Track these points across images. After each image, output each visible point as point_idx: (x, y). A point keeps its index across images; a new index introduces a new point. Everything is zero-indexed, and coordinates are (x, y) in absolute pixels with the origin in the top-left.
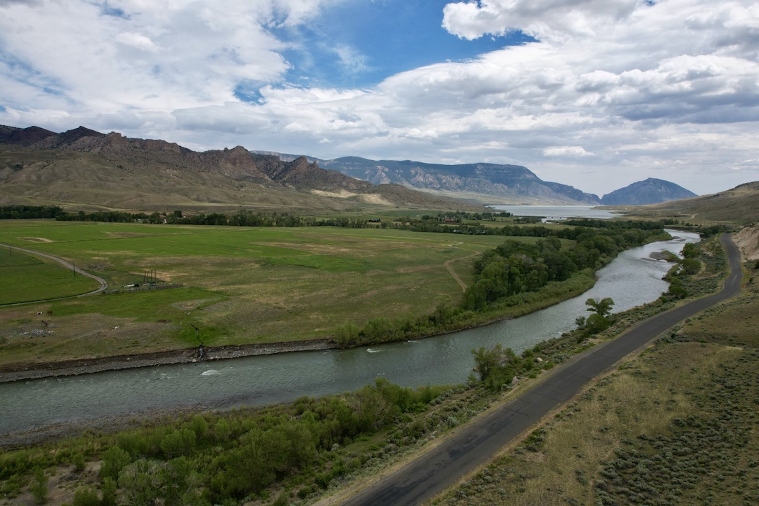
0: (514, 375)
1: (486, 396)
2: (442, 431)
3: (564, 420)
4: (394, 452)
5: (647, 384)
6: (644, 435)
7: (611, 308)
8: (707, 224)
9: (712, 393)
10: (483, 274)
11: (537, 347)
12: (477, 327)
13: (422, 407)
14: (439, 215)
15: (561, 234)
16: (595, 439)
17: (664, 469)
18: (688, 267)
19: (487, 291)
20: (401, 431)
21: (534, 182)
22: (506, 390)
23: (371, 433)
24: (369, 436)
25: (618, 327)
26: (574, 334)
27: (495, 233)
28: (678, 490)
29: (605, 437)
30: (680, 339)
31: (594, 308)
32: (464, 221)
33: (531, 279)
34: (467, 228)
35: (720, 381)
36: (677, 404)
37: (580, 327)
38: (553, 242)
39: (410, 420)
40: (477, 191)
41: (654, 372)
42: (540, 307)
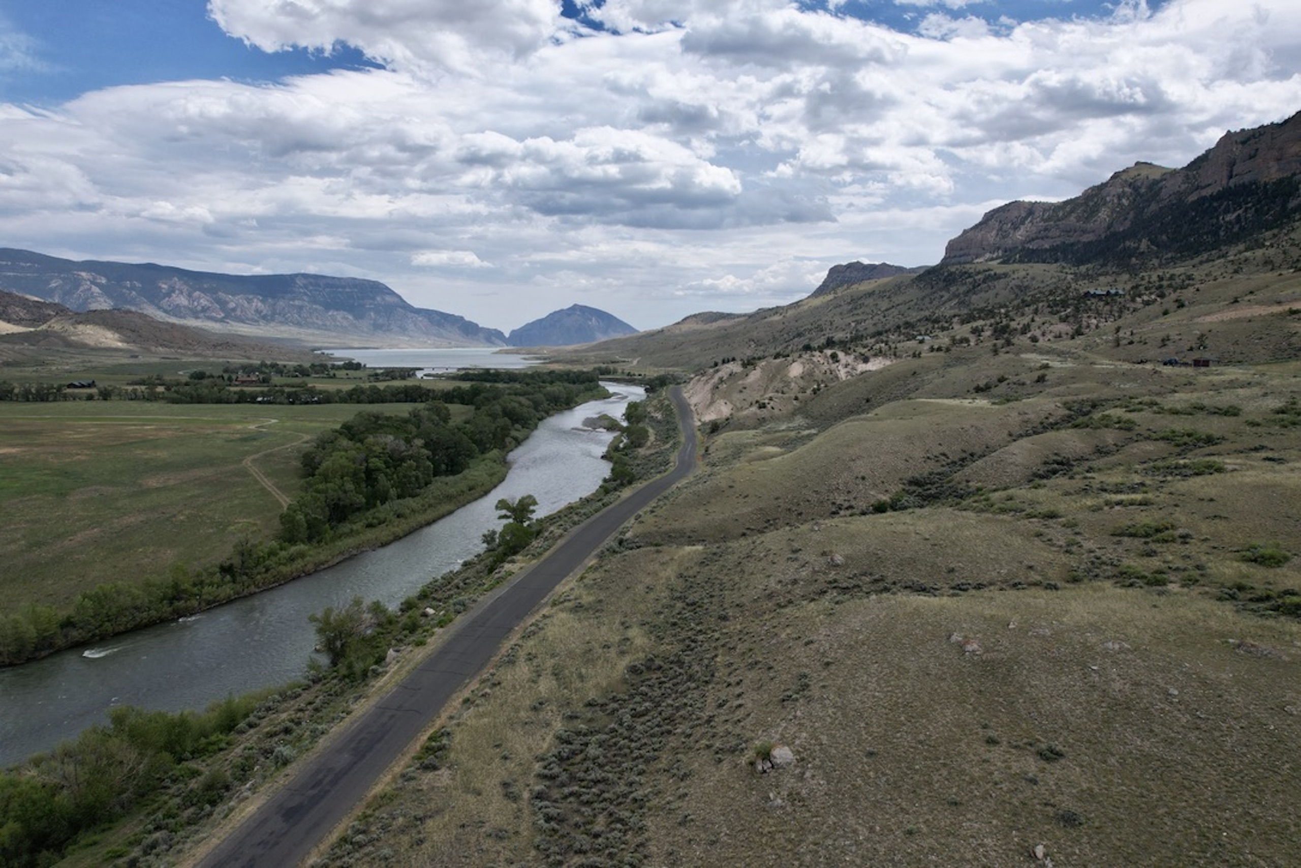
0: (389, 646)
1: (343, 692)
2: (265, 777)
3: (477, 705)
4: (165, 847)
5: (591, 621)
6: (593, 699)
7: (533, 511)
8: (653, 373)
9: (673, 616)
10: (320, 475)
11: (424, 591)
12: (316, 571)
13: (221, 740)
14: (226, 371)
15: (449, 397)
16: (526, 723)
17: (622, 742)
18: (633, 437)
19: (328, 506)
20: (178, 800)
21: (400, 310)
22: (377, 675)
23: (106, 825)
24: (103, 831)
25: (546, 539)
26: (482, 560)
27: (337, 399)
28: (640, 766)
29: (541, 717)
30: (630, 546)
31: (509, 514)
32: (276, 379)
33: (405, 477)
34: (283, 392)
35: (680, 598)
36: (632, 643)
37: (490, 547)
38: (438, 411)
39: (195, 773)
40: (298, 324)
41: (600, 601)
42: (423, 522)
